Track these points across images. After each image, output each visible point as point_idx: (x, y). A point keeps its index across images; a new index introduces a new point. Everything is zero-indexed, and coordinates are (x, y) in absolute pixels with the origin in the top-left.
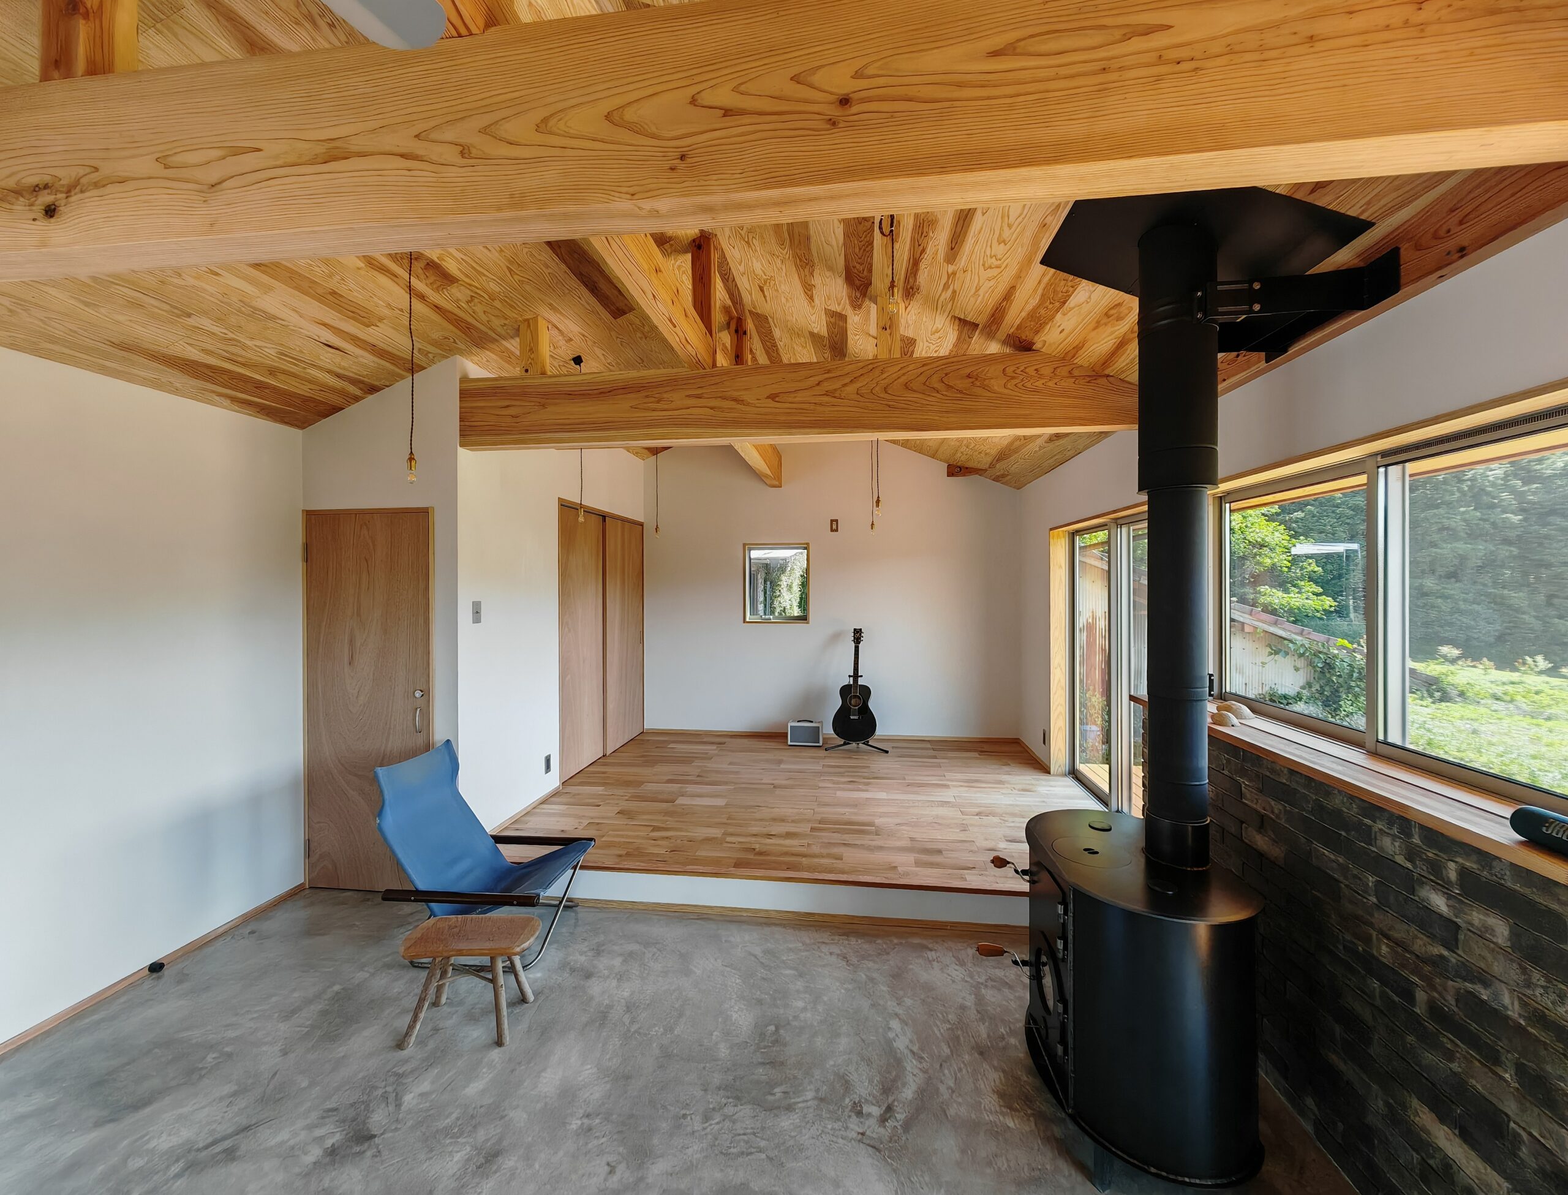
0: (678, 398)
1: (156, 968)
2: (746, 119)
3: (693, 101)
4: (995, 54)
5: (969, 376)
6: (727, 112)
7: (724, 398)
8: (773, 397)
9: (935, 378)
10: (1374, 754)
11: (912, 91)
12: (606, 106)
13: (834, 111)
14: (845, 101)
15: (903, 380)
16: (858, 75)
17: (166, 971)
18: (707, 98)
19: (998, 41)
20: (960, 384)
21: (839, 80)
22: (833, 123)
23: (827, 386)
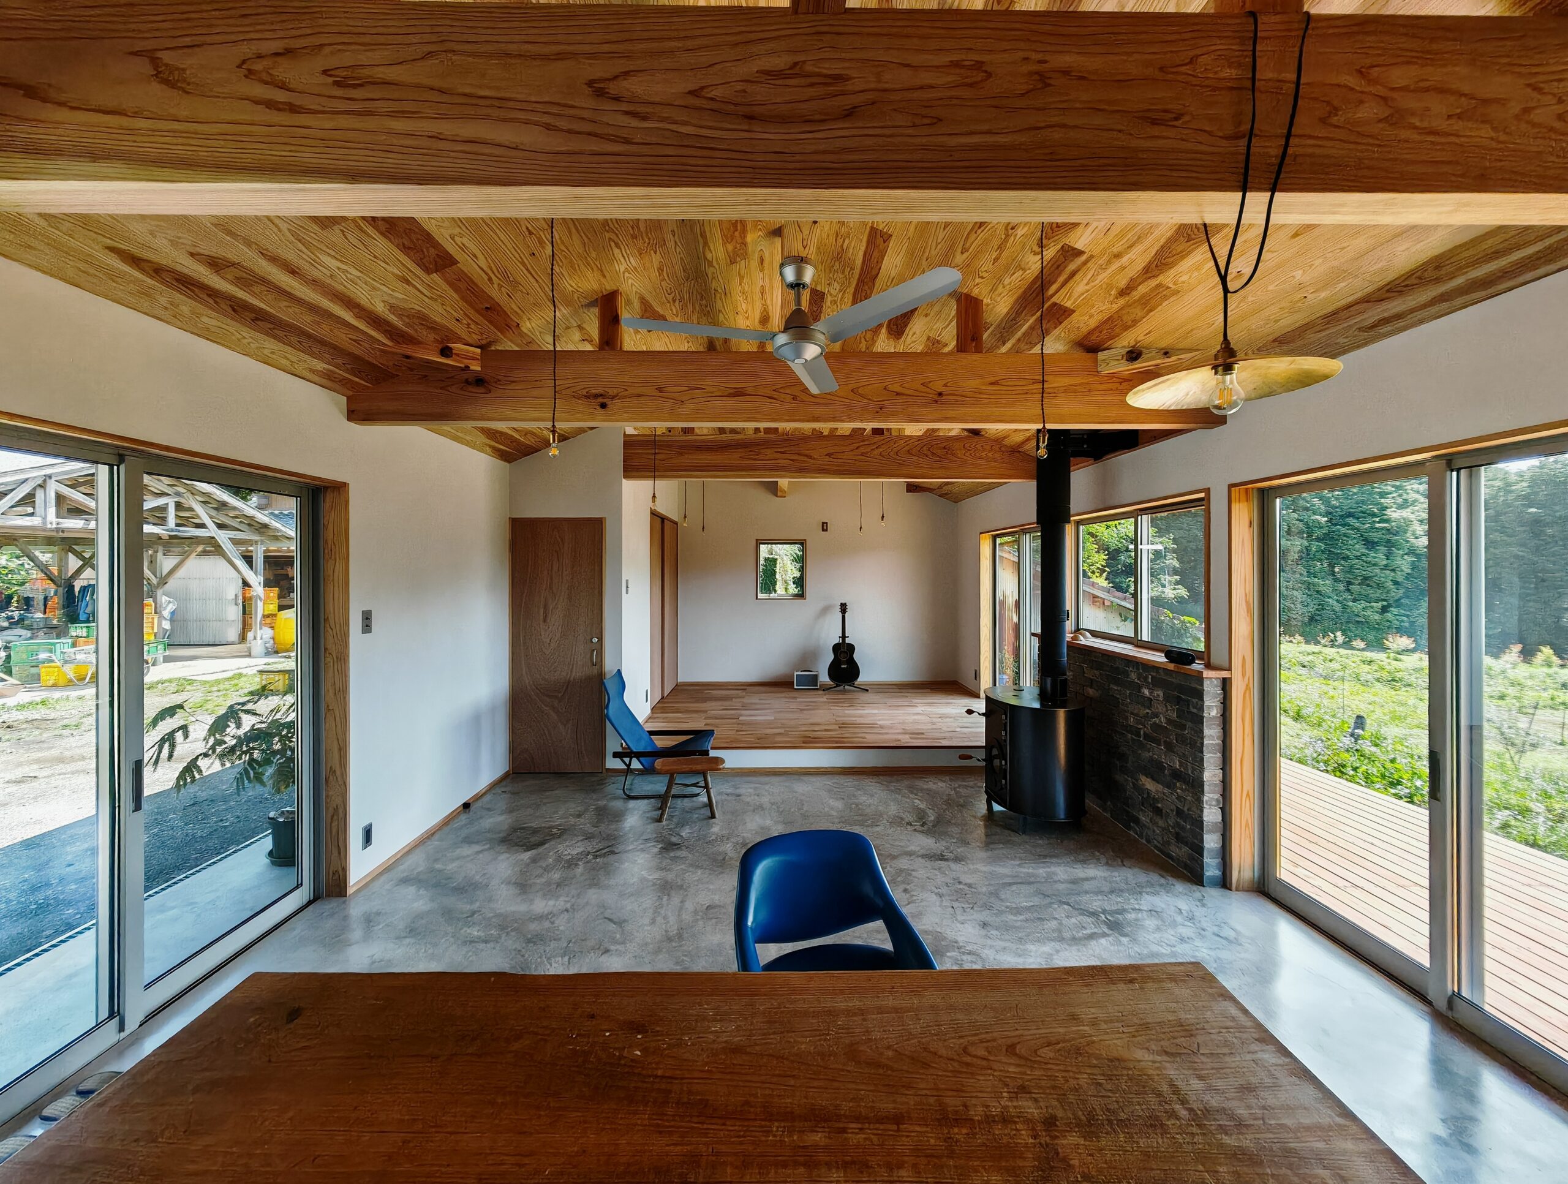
0: (770, 453)
1: (466, 806)
2: (905, 397)
3: (885, 389)
4: (991, 384)
5: (944, 448)
6: (898, 394)
7: (799, 454)
8: (829, 455)
9: (925, 448)
10: (1137, 646)
11: (964, 393)
12: (851, 387)
13: (935, 397)
14: (940, 394)
15: (907, 448)
16: (945, 385)
17: (472, 808)
18: (891, 388)
19: (992, 379)
20: (939, 452)
21: (938, 387)
22: (936, 402)
23: (862, 450)
